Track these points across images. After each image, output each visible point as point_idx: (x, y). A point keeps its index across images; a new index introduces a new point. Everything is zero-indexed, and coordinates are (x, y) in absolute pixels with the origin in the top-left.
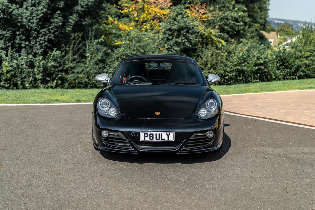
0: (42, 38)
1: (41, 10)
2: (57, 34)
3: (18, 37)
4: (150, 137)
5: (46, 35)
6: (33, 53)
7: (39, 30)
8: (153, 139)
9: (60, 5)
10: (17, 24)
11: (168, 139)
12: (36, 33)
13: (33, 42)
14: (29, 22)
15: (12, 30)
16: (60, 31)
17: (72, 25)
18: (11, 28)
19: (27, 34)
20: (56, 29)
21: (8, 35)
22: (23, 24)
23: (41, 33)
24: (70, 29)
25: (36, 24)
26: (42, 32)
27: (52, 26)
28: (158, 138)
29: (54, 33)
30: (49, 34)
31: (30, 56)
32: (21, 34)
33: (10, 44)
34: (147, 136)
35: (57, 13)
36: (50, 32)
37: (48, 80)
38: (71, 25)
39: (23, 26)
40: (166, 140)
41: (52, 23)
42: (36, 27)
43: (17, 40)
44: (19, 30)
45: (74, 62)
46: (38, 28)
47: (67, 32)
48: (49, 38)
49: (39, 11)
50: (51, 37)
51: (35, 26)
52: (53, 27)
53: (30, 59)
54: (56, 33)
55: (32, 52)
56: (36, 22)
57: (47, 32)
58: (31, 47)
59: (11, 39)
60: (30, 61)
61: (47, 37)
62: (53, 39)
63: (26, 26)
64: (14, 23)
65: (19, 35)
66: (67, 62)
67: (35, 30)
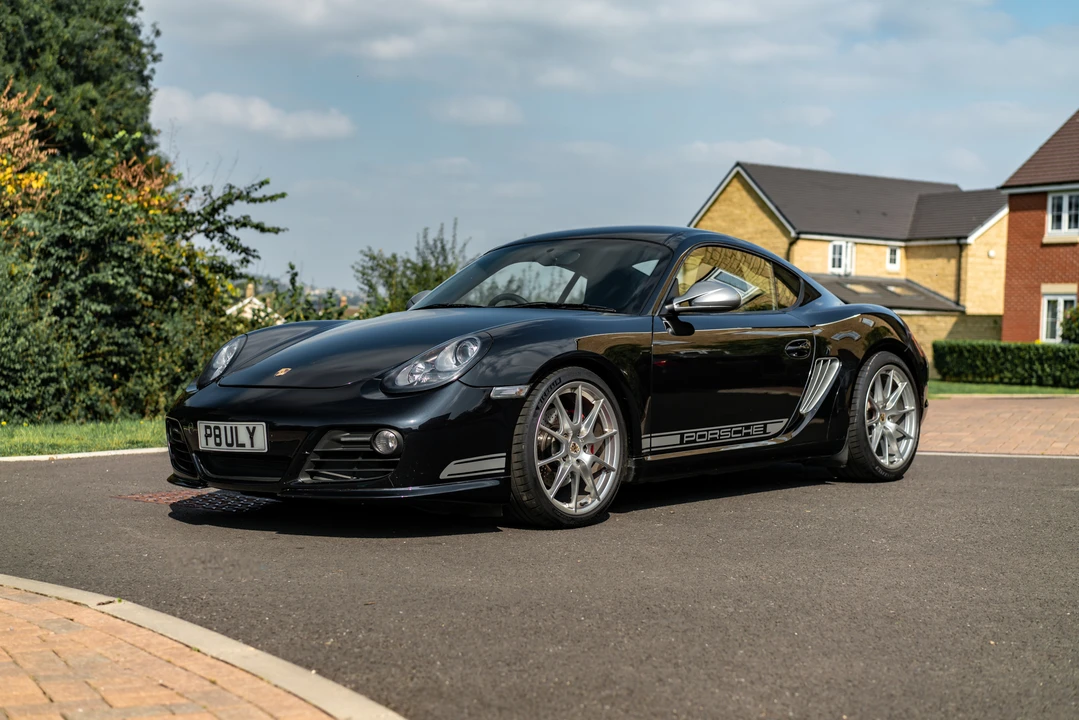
4: (216, 436)
8: (219, 444)
11: (252, 446)
28: (229, 441)
34: (210, 435)
40: (248, 448)
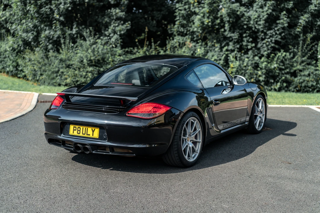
0: (269, 40)
1: (266, 12)
2: (284, 36)
5: (273, 36)
6: (259, 55)
7: (266, 32)
9: (289, 6)
10: (243, 26)
12: (263, 34)
13: (261, 43)
14: (257, 24)
15: (239, 32)
16: (286, 32)
17: (302, 25)
19: (254, 36)
20: (282, 31)
21: (235, 37)
22: (250, 27)
23: (267, 35)
24: (299, 30)
25: (263, 26)
26: (269, 33)
27: (279, 27)
29: (280, 34)
30: (275, 35)
31: (257, 58)
32: (248, 36)
33: (238, 46)
35: (282, 13)
36: (276, 34)
37: (271, 83)
38: (301, 26)
39: (250, 28)
41: (277, 24)
42: (262, 29)
43: (244, 41)
44: (245, 33)
45: (303, 64)
46: (265, 29)
47: (296, 33)
48: (276, 39)
49: (264, 13)
50: (277, 39)
51: (262, 28)
52: (279, 28)
53: (256, 61)
54: (283, 34)
55: (258, 54)
56: (263, 24)
57: (274, 34)
58: (259, 49)
59: (239, 41)
60: (256, 63)
61: (273, 39)
62: (280, 40)
63: (252, 28)
64: (241, 26)
65: (246, 37)
66: (295, 64)
67: (262, 32)
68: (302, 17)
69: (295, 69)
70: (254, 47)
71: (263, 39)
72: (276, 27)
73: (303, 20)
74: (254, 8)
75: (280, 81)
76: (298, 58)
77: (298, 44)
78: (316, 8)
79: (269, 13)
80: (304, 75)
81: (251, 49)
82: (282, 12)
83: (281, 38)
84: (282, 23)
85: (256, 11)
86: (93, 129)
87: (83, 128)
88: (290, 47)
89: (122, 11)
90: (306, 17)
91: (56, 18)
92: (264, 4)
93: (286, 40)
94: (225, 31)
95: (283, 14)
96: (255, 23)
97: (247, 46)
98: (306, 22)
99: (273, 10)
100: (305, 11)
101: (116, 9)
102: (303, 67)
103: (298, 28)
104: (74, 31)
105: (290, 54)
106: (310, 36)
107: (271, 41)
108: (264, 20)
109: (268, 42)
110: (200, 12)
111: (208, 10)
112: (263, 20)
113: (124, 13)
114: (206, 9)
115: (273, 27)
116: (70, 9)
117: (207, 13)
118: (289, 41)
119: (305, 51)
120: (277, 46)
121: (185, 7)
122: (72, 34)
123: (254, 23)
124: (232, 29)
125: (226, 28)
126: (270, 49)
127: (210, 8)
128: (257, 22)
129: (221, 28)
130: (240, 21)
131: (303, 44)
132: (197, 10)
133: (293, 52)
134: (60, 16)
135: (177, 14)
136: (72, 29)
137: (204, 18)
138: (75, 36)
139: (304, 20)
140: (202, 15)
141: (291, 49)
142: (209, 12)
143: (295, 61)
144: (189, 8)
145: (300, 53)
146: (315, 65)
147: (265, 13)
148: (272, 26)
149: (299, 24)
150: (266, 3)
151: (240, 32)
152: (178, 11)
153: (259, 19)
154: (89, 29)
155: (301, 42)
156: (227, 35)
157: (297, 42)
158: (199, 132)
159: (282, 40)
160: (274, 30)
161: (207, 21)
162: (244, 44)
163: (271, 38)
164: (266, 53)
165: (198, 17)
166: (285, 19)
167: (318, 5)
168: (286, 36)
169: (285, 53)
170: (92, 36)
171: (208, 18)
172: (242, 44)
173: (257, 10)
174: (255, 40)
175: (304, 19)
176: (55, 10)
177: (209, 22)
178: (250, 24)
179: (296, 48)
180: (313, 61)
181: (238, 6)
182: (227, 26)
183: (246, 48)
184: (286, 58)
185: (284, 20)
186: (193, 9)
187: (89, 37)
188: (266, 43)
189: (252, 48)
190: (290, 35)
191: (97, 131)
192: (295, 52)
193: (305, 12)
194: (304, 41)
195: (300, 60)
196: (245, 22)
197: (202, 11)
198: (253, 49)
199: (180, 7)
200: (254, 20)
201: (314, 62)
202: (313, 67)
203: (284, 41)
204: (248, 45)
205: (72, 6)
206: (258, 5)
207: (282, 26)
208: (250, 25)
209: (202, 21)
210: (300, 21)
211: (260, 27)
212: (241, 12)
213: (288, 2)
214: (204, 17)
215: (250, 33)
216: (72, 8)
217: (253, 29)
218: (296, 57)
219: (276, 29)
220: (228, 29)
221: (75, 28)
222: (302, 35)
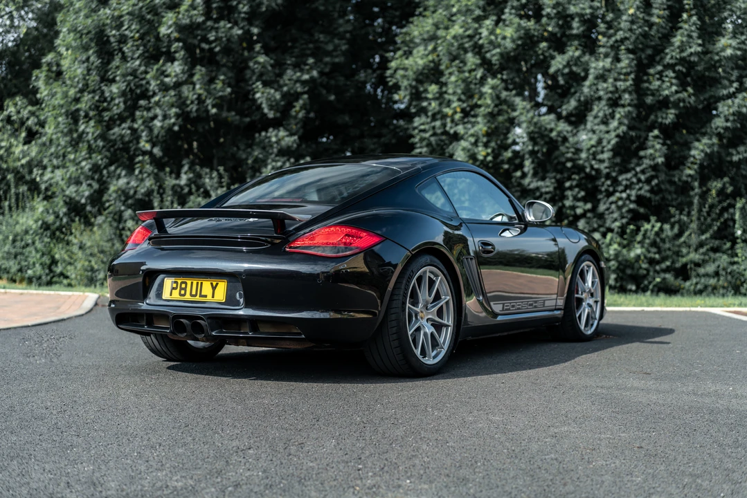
0: (624, 195)
1: (615, 131)
2: (657, 185)
3: (569, 193)
5: (633, 186)
6: (602, 229)
7: (617, 176)
9: (666, 118)
10: (564, 164)
12: (609, 182)
13: (605, 203)
14: (594, 159)
15: (555, 177)
16: (662, 177)
17: (698, 162)
18: (554, 174)
19: (590, 186)
20: (653, 173)
21: (547, 190)
22: (579, 165)
23: (619, 183)
24: (691, 172)
25: (609, 163)
26: (623, 180)
27: (644, 166)
29: (648, 181)
30: (638, 183)
31: (597, 236)
32: (577, 186)
35: (651, 134)
36: (639, 181)
38: (695, 164)
39: (580, 169)
41: (641, 158)
42: (607, 170)
43: (568, 199)
44: (569, 179)
45: (702, 250)
46: (614, 171)
47: (684, 178)
48: (639, 193)
49: (610, 133)
50: (642, 192)
51: (606, 168)
52: (646, 168)
54: (655, 182)
55: (600, 226)
56: (609, 159)
57: (634, 180)
58: (601, 216)
59: (557, 197)
61: (633, 193)
62: (648, 195)
63: (586, 167)
64: (559, 163)
65: (571, 188)
66: (684, 250)
67: (608, 176)
68: (696, 144)
69: (684, 260)
70: (589, 211)
71: (609, 194)
72: (638, 165)
73: (699, 149)
74: (589, 125)
75: (651, 287)
76: (692, 236)
77: (691, 204)
78: (729, 124)
79: (621, 134)
80: (706, 275)
81: (583, 215)
82: (652, 131)
83: (651, 191)
84: (651, 155)
85: (594, 132)
86: (214, 284)
87: (192, 283)
88: (672, 210)
89: (291, 134)
90: (705, 144)
91: (144, 149)
92: (610, 114)
93: (661, 195)
94: (524, 175)
95: (653, 137)
96: (591, 157)
97: (573, 208)
98: (706, 154)
99: (630, 128)
100: (703, 130)
101: (279, 131)
102: (702, 257)
103: (689, 168)
104: (184, 180)
105: (672, 228)
106: (716, 185)
107: (629, 196)
108: (612, 150)
109: (620, 199)
110: (467, 133)
111: (485, 129)
112: (609, 150)
113: (296, 137)
114: (481, 126)
115: (632, 165)
116: (176, 128)
117: (484, 136)
118: (670, 198)
119: (705, 219)
120: (642, 210)
121: (433, 124)
122: (179, 186)
123: (588, 158)
124: (540, 170)
125: (526, 169)
126: (625, 215)
127: (488, 125)
128: (594, 154)
129: (516, 170)
130: (557, 153)
131: (701, 205)
132: (460, 129)
133: (679, 221)
134: (154, 145)
135: (416, 140)
136: (178, 177)
137: (477, 146)
138: (186, 190)
139: (702, 151)
140: (472, 140)
141: (674, 216)
142: (487, 134)
143: (684, 242)
144: (444, 125)
145: (694, 226)
146: (730, 252)
147: (613, 134)
148: (631, 163)
149: (692, 159)
150: (614, 112)
151: (559, 176)
152: (418, 134)
153: (599, 149)
154: (218, 171)
155: (696, 200)
156: (529, 185)
157: (688, 199)
158: (447, 303)
159: (653, 196)
160: (633, 172)
161: (484, 153)
162: (568, 203)
163: (628, 191)
164: (617, 224)
165: (463, 144)
166: (658, 146)
167: (731, 118)
168: (663, 187)
169: (659, 225)
170: (222, 187)
171: (486, 145)
172: (564, 206)
173: (596, 127)
174: (592, 196)
175: (701, 147)
176: (143, 131)
177: (488, 154)
178: (580, 159)
179: (685, 213)
180: (725, 244)
181: (551, 120)
182: (528, 165)
183: (572, 213)
184: (663, 236)
185: (655, 151)
186: (451, 128)
187: (217, 189)
188: (616, 202)
189: (586, 212)
190: (672, 183)
191: (222, 287)
192: (684, 223)
193: (704, 134)
194: (704, 196)
195: (694, 240)
196: (569, 155)
197: (472, 131)
198: (589, 215)
199: (423, 124)
200: (589, 150)
201: (728, 245)
202: (725, 257)
203: (657, 198)
204: (578, 207)
205: (182, 123)
206: (596, 117)
207: (652, 163)
208: (581, 162)
209: (472, 152)
210: (693, 152)
211: (602, 166)
212: (559, 133)
213: (664, 110)
214: (475, 144)
215: (581, 179)
216: (180, 127)
217: (588, 170)
218: (687, 234)
219: (638, 169)
220: (531, 172)
221: (186, 173)
222: (696, 184)
